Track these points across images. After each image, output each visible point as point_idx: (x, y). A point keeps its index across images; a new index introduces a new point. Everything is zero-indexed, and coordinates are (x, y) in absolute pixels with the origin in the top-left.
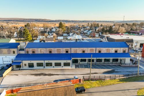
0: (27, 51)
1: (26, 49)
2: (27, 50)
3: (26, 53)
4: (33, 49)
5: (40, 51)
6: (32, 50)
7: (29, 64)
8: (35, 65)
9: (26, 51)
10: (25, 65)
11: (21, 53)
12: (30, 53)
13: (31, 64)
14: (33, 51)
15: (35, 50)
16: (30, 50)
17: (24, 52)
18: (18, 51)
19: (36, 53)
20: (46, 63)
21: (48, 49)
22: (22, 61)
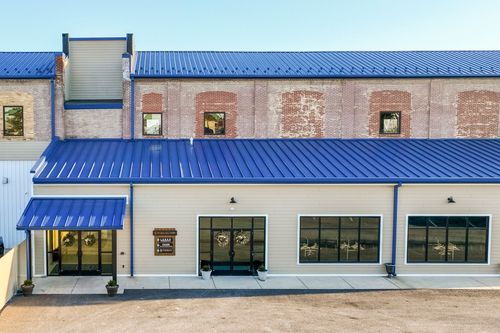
0: (153, 107)
1: (145, 88)
2: (148, 97)
3: (139, 136)
4: (216, 87)
5: (287, 110)
6: (201, 97)
7: (210, 228)
8: (282, 244)
9: (140, 107)
10: (165, 241)
11: (80, 133)
12: (183, 127)
13: (233, 226)
14: (217, 106)
15: (231, 97)
16: (183, 104)
17: (122, 116)
18: (60, 103)
19: (243, 129)
20: (413, 221)
21: (369, 88)
22: (132, 188)
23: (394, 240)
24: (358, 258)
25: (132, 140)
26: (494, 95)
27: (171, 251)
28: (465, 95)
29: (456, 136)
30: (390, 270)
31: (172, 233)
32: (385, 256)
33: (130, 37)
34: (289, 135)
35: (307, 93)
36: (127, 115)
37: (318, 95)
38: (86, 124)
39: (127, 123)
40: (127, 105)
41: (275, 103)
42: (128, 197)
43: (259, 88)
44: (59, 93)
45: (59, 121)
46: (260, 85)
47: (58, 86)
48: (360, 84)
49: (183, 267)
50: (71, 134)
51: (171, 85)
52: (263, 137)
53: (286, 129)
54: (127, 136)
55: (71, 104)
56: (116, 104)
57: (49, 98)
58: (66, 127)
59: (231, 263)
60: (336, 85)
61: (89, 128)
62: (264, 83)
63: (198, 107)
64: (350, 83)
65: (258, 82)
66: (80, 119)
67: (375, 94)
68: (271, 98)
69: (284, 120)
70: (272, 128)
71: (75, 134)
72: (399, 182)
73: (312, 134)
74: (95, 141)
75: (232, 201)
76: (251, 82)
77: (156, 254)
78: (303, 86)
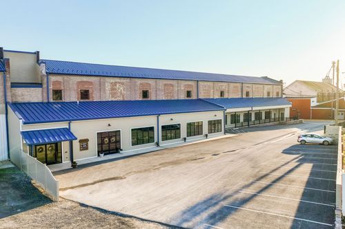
0: (57, 88)
1: (53, 78)
2: (55, 83)
3: (51, 100)
4: (85, 79)
5: (112, 89)
6: (79, 83)
7: (101, 136)
9: (51, 87)
10: (84, 144)
11: (20, 100)
12: (71, 96)
13: (109, 135)
14: (86, 87)
15: (91, 83)
16: (71, 86)
17: (43, 91)
18: (9, 84)
19: (95, 97)
20: (163, 127)
21: (139, 82)
22: (69, 123)
23: (158, 134)
24: (148, 142)
25: (48, 102)
26: (172, 86)
27: (86, 148)
28: (165, 85)
29: (164, 99)
30: (158, 144)
31: (87, 141)
32: (156, 140)
33: (37, 53)
34: (113, 99)
35: (119, 83)
36: (45, 90)
37: (123, 84)
38: (23, 95)
39: (45, 95)
40: (45, 86)
41: (108, 87)
42: (68, 127)
43: (102, 80)
44: (8, 79)
45: (9, 94)
46: (102, 79)
47: (8, 76)
48: (136, 80)
49: (91, 154)
50: (14, 100)
51: (66, 78)
52: (104, 100)
53: (112, 97)
54: (46, 101)
55: (14, 85)
56: (39, 85)
58: (12, 97)
59: (109, 150)
60: (128, 80)
61: (25, 97)
62: (104, 78)
63: (78, 87)
64: (133, 79)
65: (102, 78)
66: (20, 93)
67: (141, 84)
68: (107, 84)
69: (111, 93)
70: (107, 97)
71: (17, 100)
72: (159, 115)
73: (121, 99)
74: (29, 103)
75: (109, 125)
76: (99, 78)
77: (81, 150)
78: (117, 80)
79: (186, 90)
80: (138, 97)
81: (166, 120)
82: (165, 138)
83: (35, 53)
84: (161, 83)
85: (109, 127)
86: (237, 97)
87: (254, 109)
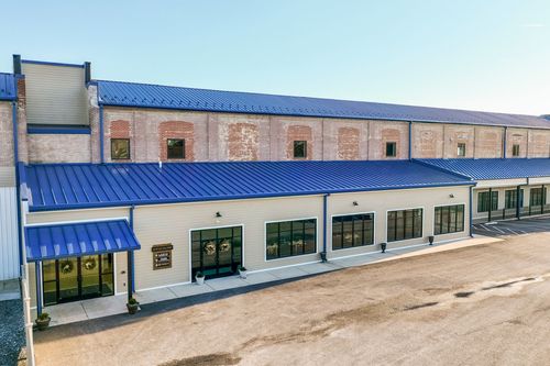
0: (121, 133)
1: (113, 116)
2: (115, 125)
3: (108, 160)
4: (177, 117)
5: (232, 138)
6: (165, 125)
7: (200, 240)
8: (254, 246)
9: (108, 133)
10: (163, 255)
11: (46, 158)
12: (149, 151)
13: (218, 236)
14: (178, 134)
15: (189, 126)
16: (148, 131)
17: (91, 142)
18: (23, 127)
19: (198, 154)
21: (287, 123)
22: (131, 210)
24: (303, 251)
25: (102, 164)
26: (356, 131)
27: (168, 265)
28: (342, 130)
29: (338, 159)
30: (323, 257)
31: (168, 248)
32: (319, 248)
33: (87, 66)
34: (234, 159)
35: (246, 125)
36: (96, 140)
37: (254, 127)
38: (51, 149)
39: (96, 148)
40: (95, 130)
41: (223, 133)
42: (127, 218)
43: (211, 119)
44: (22, 116)
45: (23, 146)
46: (212, 117)
47: (20, 109)
48: (282, 120)
49: (178, 277)
50: (34, 159)
51: (138, 114)
52: (215, 160)
53: (232, 153)
54: (96, 161)
55: (34, 129)
56: (83, 129)
57: (10, 121)
58: (29, 152)
59: (217, 266)
60: (265, 120)
61: (55, 152)
62: (215, 115)
63: (162, 134)
64: (275, 119)
65: (211, 114)
66: (46, 144)
67: (291, 128)
68: (221, 130)
69: (230, 147)
70: (222, 154)
71: (40, 159)
72: (329, 193)
73: (250, 158)
74: (63, 166)
75: (218, 215)
76: (204, 115)
77: (155, 268)
78: (243, 119)
79: (386, 140)
80: (285, 154)
81: (341, 204)
82: (340, 244)
83: (83, 66)
84: (333, 126)
85: (218, 220)
86: (494, 157)
87: (532, 181)
